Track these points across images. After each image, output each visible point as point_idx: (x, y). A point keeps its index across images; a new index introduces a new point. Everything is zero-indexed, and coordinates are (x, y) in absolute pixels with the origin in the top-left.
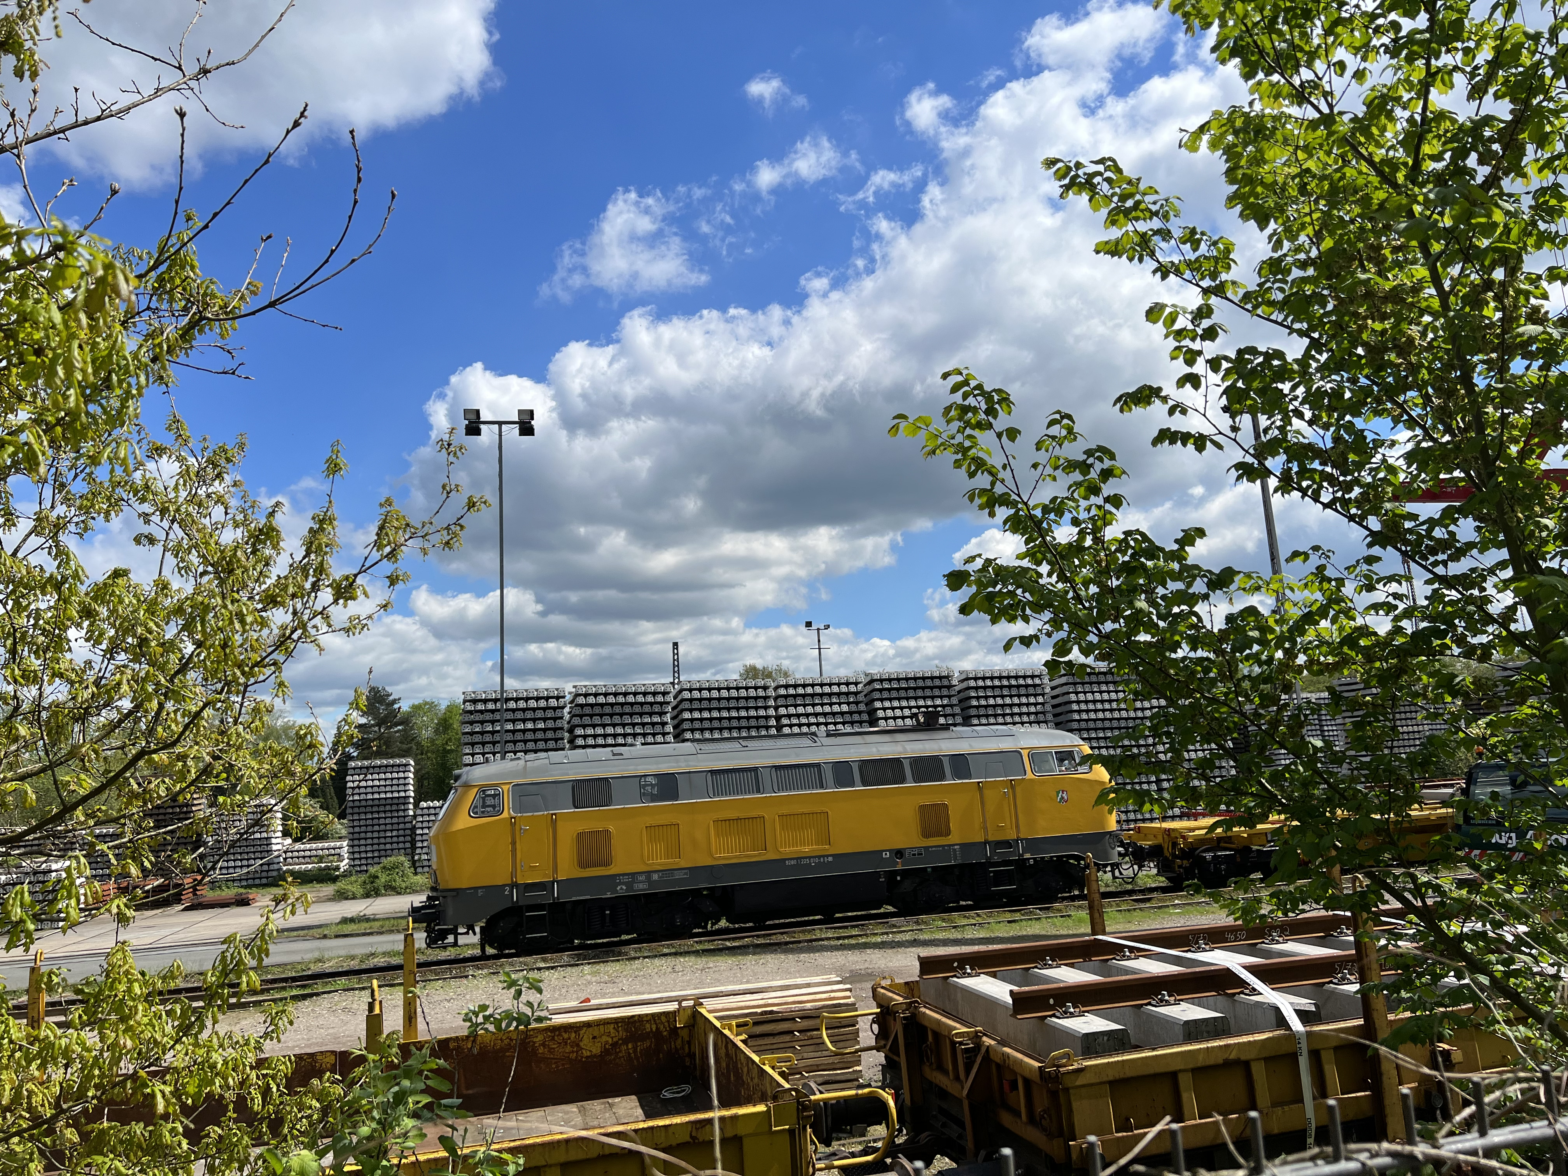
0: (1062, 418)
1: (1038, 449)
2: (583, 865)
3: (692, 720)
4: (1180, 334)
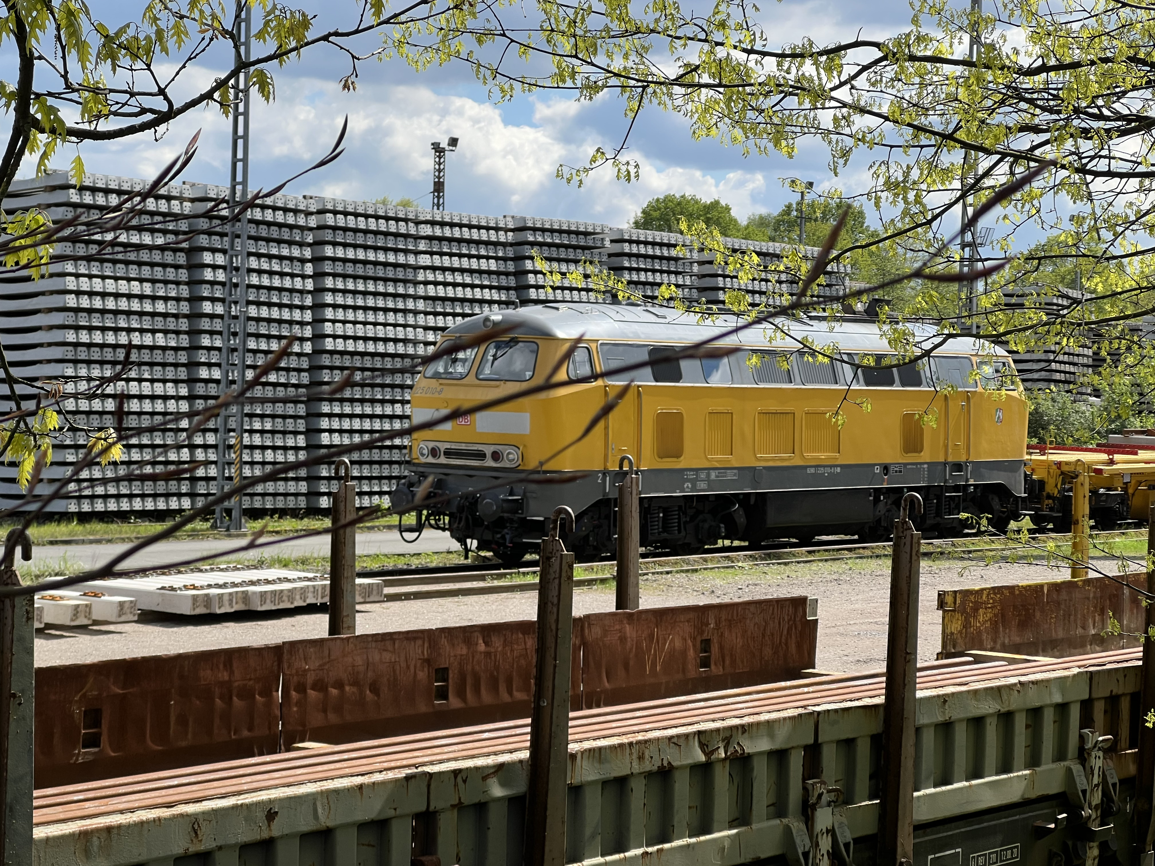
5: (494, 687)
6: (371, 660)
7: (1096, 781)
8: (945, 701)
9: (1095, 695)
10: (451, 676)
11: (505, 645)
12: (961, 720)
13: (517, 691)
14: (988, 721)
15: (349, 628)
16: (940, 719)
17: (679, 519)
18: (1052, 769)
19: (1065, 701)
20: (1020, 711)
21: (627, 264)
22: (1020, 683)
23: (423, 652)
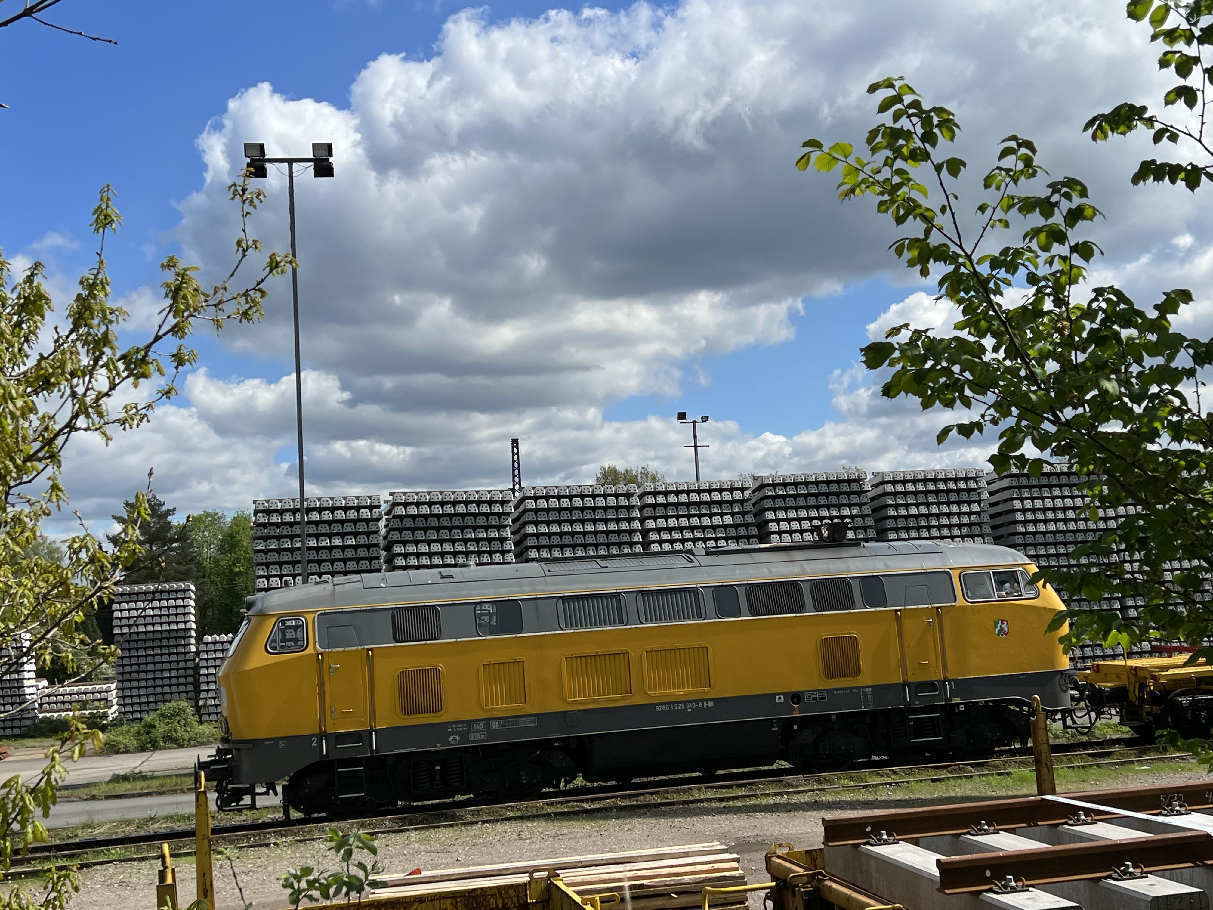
0: (1020, 145)
1: (987, 186)
2: (407, 711)
3: (538, 535)
4: (1171, 36)
17: (462, 770)
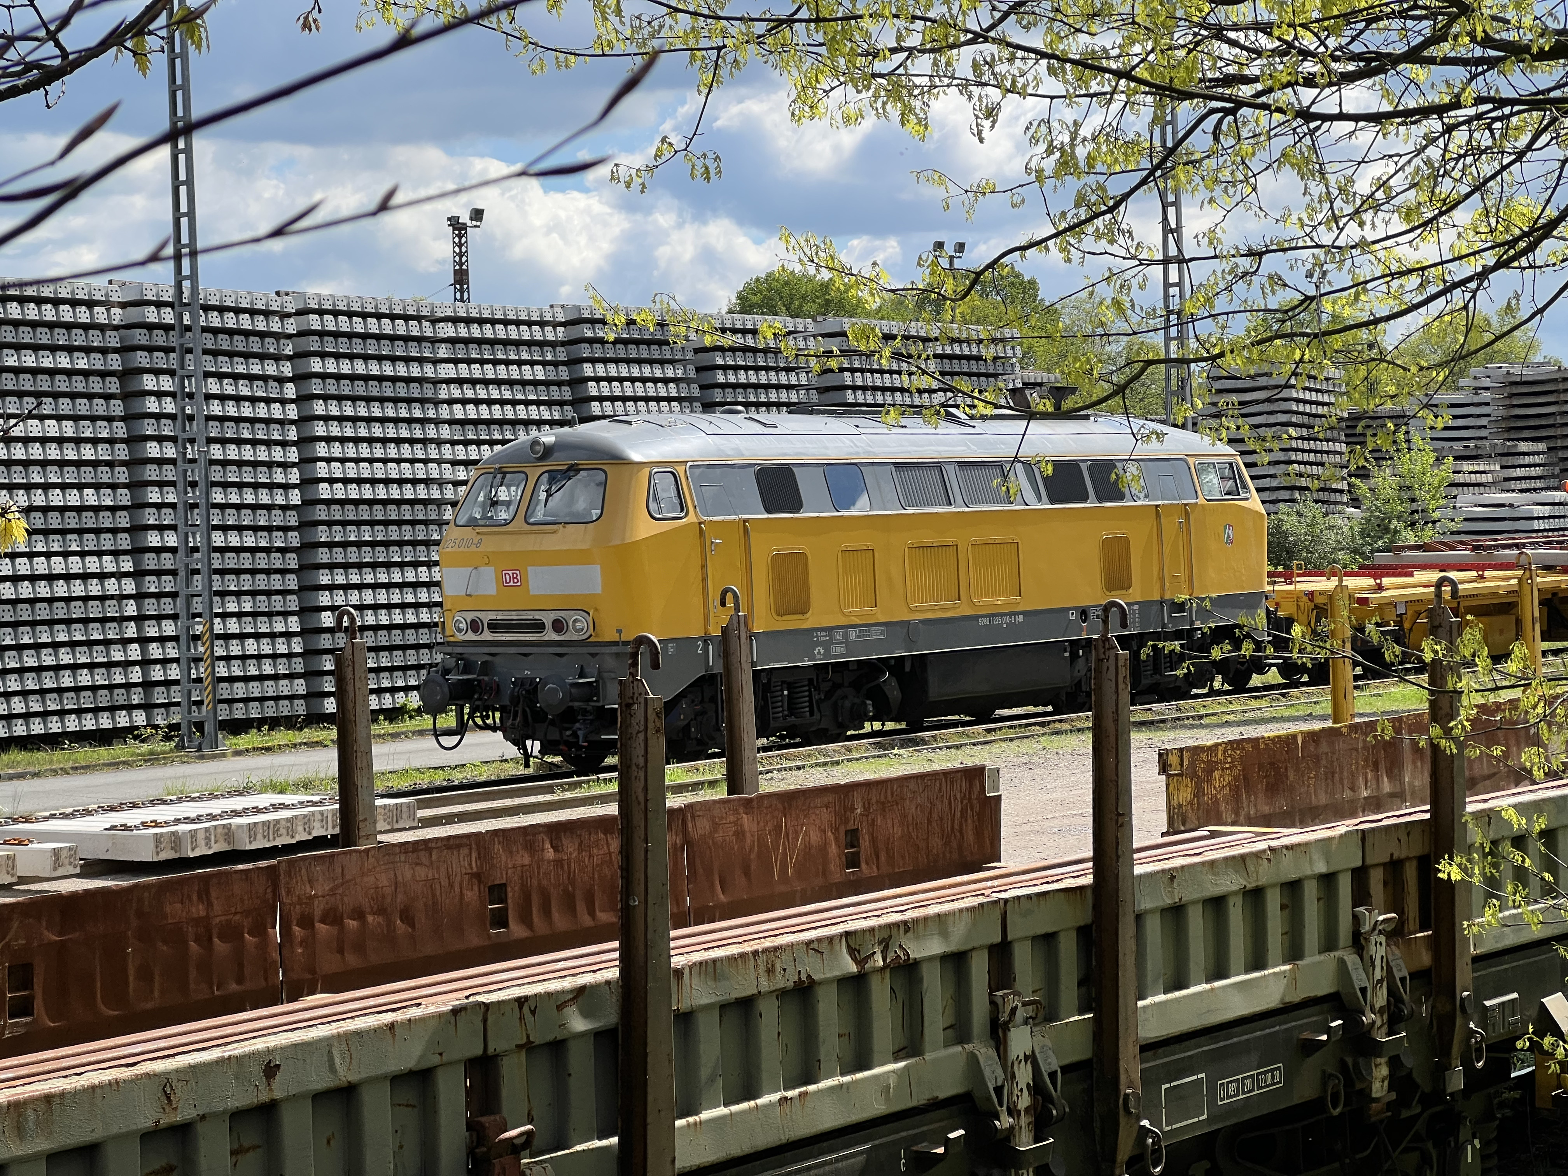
2: (782, 611)
3: (325, 377)
5: (570, 907)
6: (400, 878)
7: (1378, 975)
8: (1173, 878)
9: (1369, 861)
10: (510, 895)
11: (580, 849)
12: (1195, 902)
13: (601, 911)
14: (1231, 901)
15: (368, 836)
16: (1169, 901)
17: (810, 696)
18: (1320, 962)
19: (1331, 870)
20: (1273, 886)
21: (720, 362)
22: (1271, 849)
23: (470, 865)
